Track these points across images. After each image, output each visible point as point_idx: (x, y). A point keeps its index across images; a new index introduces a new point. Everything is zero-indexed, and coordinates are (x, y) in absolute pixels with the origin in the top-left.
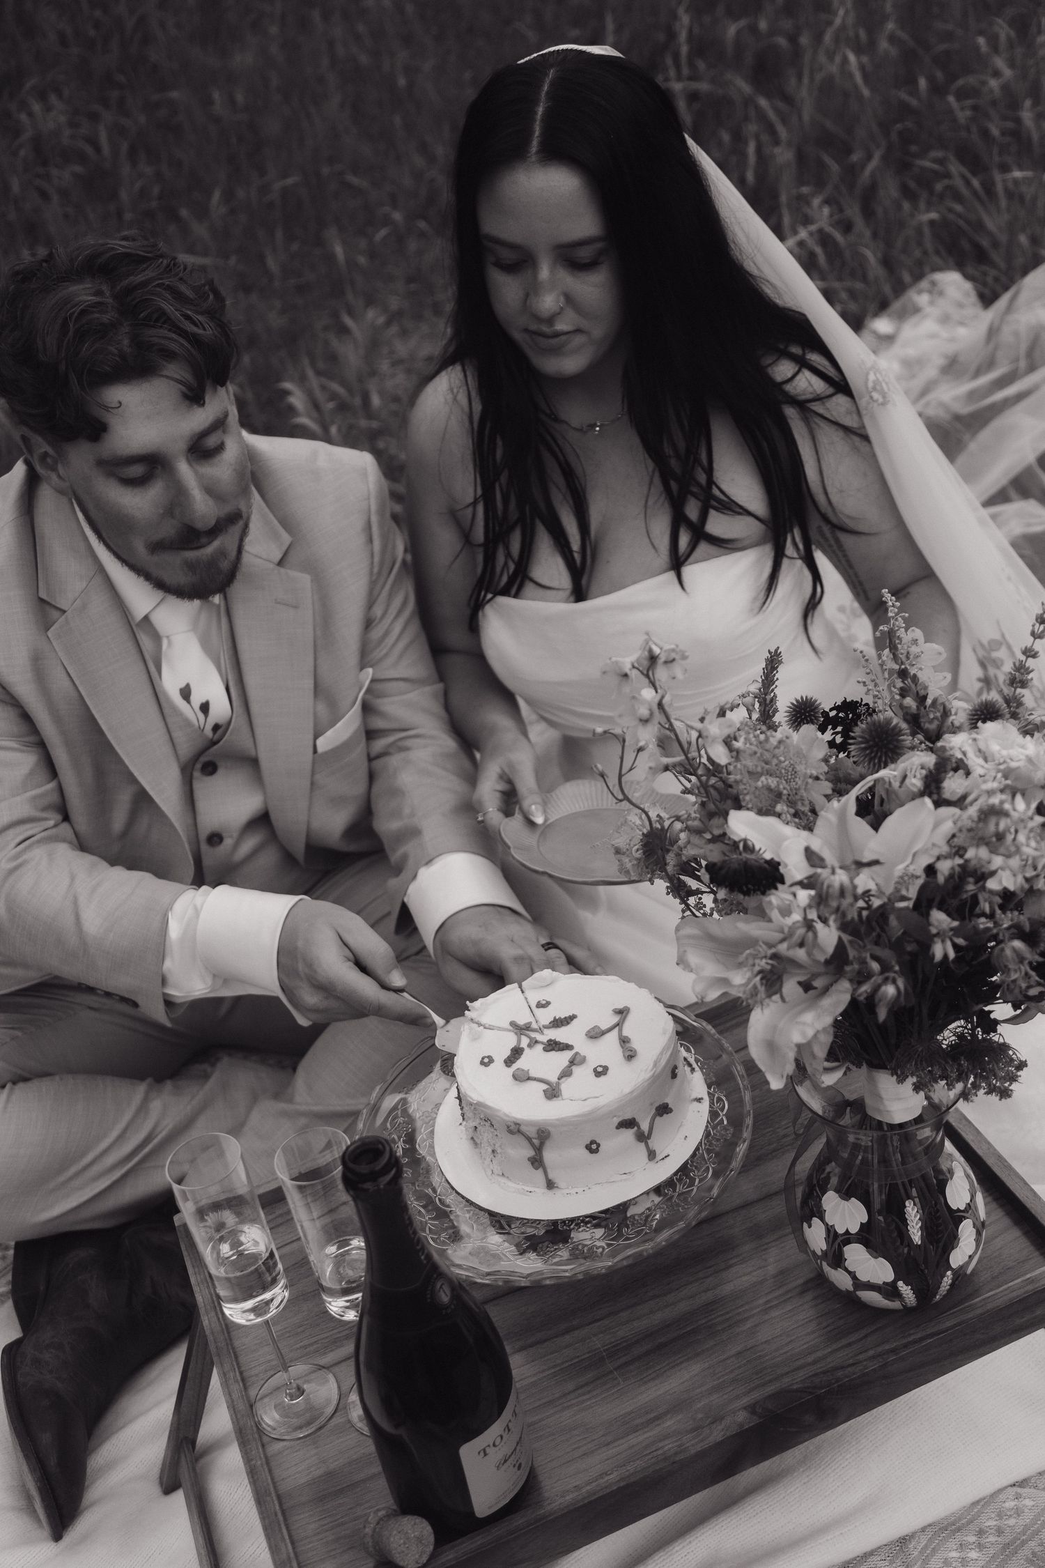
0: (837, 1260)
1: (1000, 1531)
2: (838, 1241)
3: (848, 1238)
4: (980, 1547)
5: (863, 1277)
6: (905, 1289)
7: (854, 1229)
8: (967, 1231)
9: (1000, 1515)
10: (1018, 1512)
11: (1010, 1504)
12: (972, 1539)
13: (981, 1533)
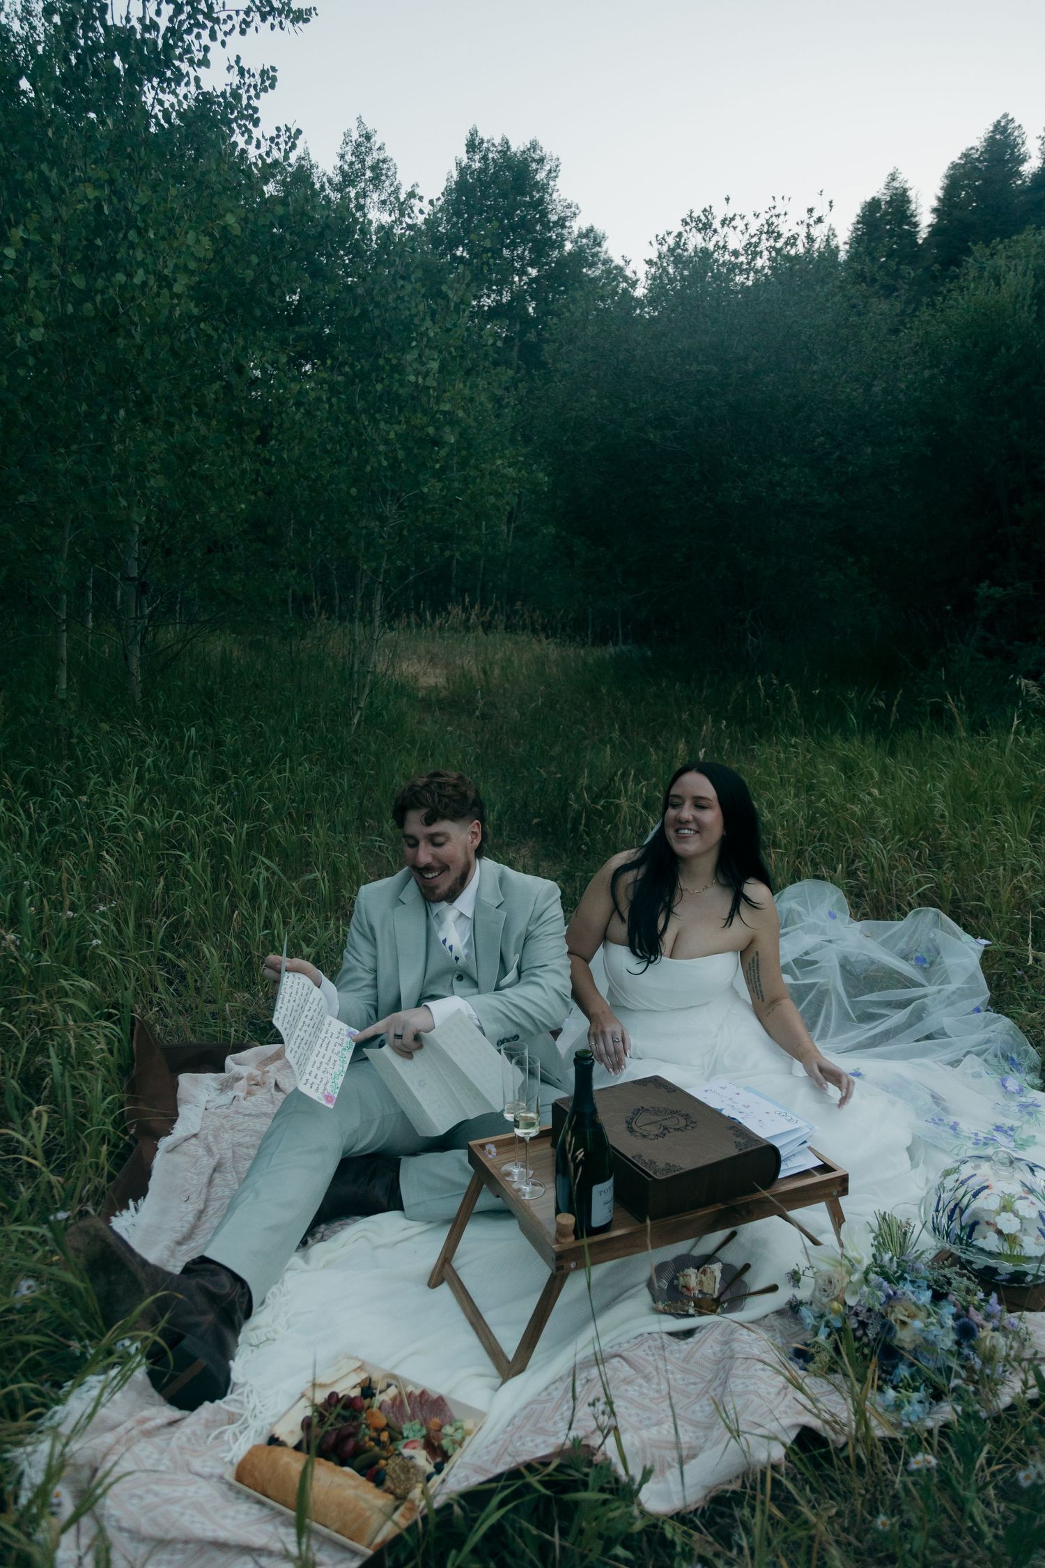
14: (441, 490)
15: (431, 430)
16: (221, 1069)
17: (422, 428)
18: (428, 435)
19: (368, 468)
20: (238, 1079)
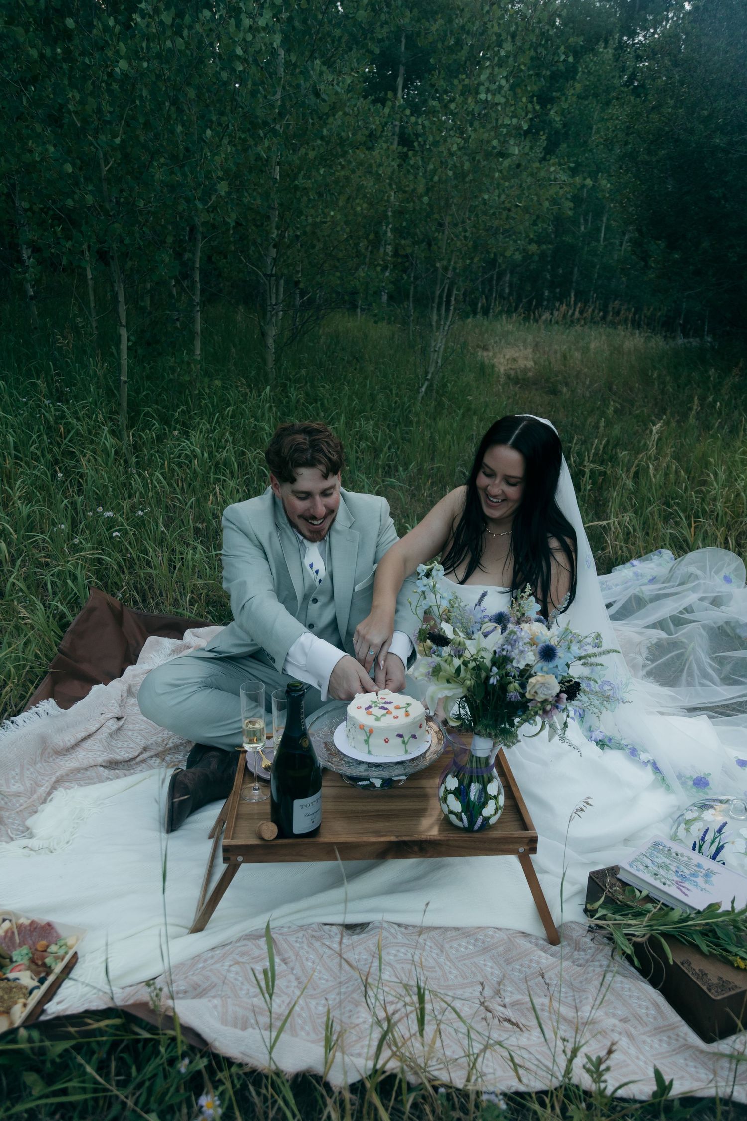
0: (445, 799)
1: (483, 942)
2: (448, 792)
3: (451, 792)
4: (474, 945)
5: (452, 808)
6: (464, 817)
7: (453, 789)
8: (491, 804)
9: (485, 936)
10: (492, 937)
11: (490, 933)
12: (472, 941)
13: (476, 940)
14: (499, 196)
15: (495, 143)
16: (180, 637)
17: (488, 142)
18: (494, 148)
19: (436, 179)
20: (189, 647)
